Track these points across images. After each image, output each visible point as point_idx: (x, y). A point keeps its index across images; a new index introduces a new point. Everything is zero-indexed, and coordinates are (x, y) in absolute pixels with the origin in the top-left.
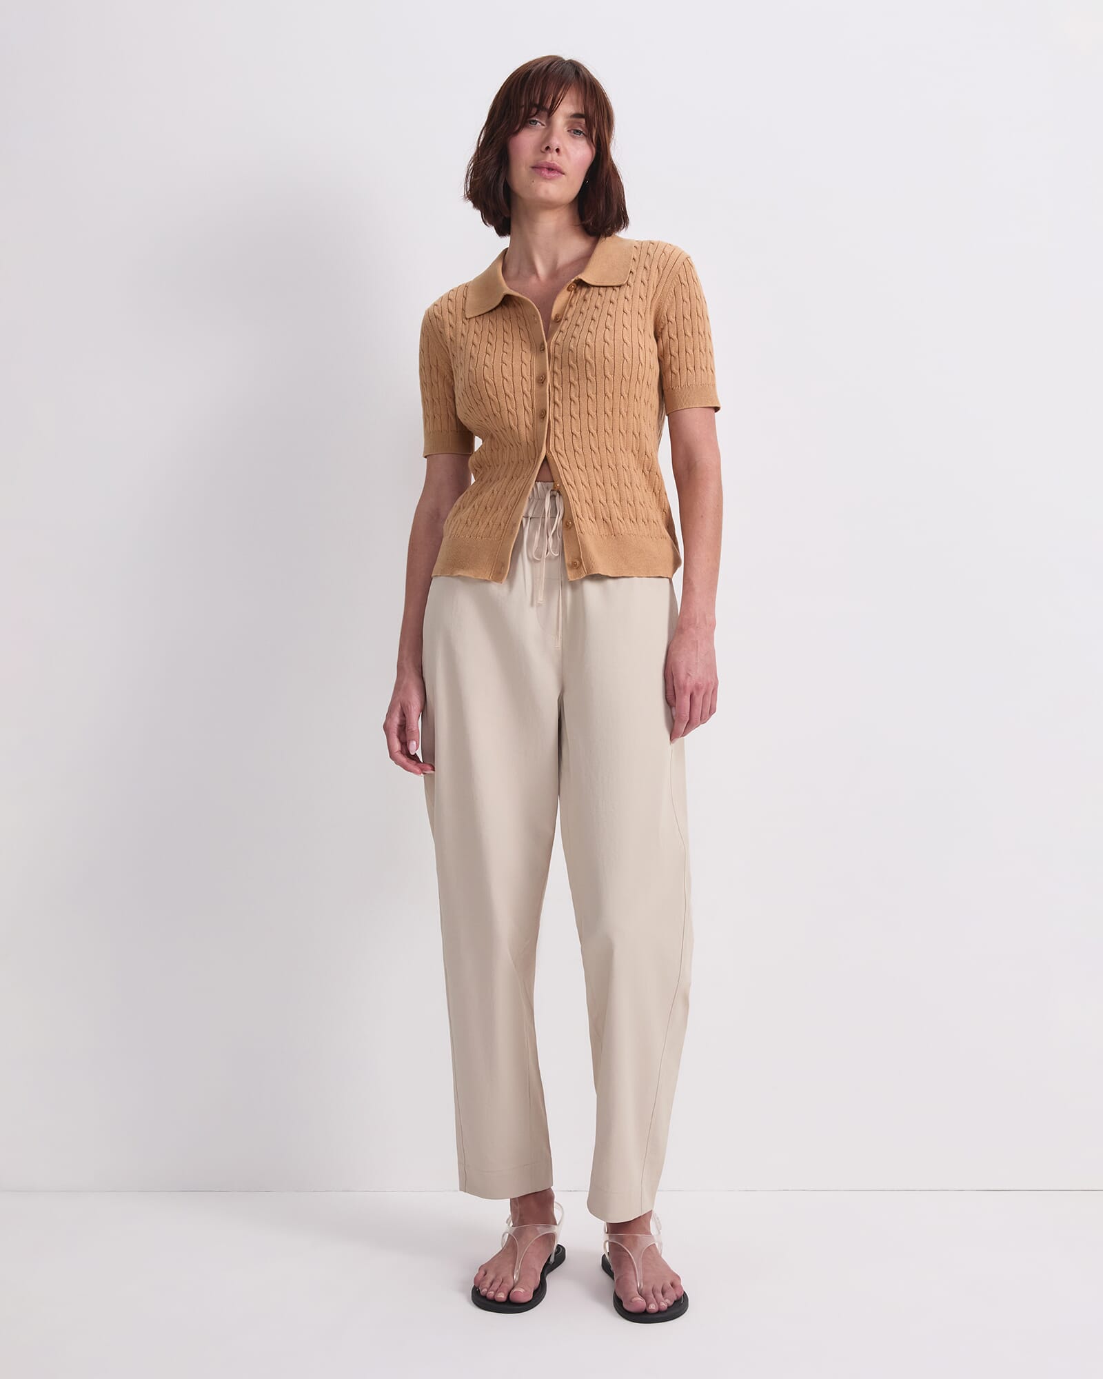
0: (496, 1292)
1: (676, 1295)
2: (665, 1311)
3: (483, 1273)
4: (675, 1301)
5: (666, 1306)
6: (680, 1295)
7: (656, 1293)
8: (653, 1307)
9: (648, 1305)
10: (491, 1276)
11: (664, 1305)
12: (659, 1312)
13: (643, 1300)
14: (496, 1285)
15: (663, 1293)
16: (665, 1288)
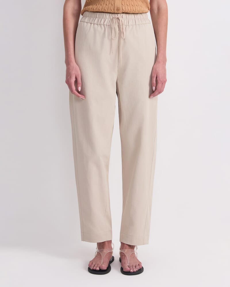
0: (96, 267)
1: (140, 268)
2: (136, 272)
3: (91, 263)
4: (139, 270)
5: (136, 271)
6: (141, 267)
7: (133, 267)
8: (132, 271)
9: (130, 270)
10: (94, 264)
11: (135, 270)
12: (134, 272)
13: (129, 269)
14: (96, 266)
15: (135, 267)
16: (136, 265)
